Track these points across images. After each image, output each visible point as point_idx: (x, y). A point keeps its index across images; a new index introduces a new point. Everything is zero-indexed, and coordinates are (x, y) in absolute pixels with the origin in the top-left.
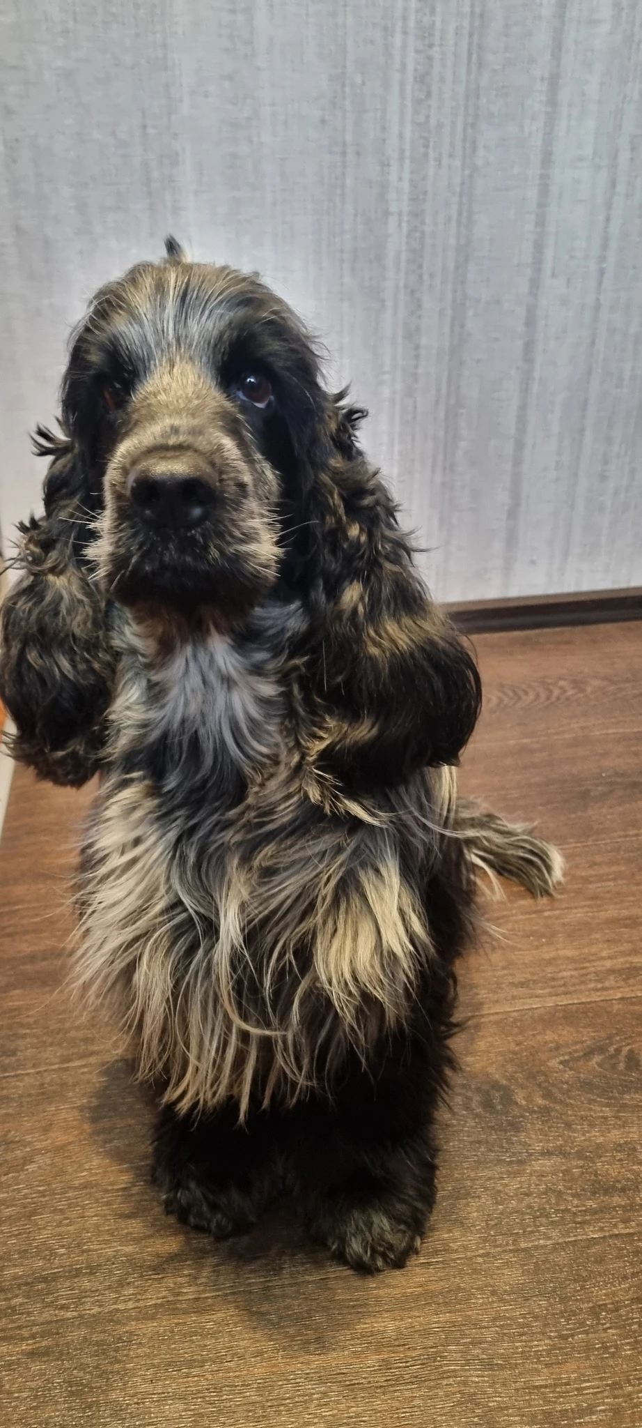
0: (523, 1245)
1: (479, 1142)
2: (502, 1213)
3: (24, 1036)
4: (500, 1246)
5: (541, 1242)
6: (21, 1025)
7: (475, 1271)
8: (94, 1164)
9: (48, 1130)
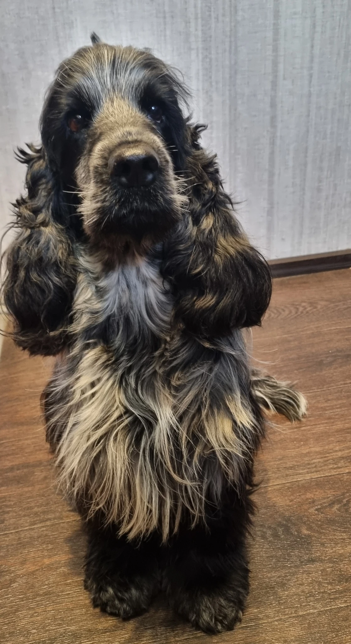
0: (301, 613)
1: (272, 557)
2: (287, 596)
3: (8, 512)
4: (287, 614)
5: (311, 611)
6: (7, 506)
7: (274, 630)
8: (51, 581)
9: (24, 564)
